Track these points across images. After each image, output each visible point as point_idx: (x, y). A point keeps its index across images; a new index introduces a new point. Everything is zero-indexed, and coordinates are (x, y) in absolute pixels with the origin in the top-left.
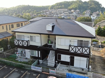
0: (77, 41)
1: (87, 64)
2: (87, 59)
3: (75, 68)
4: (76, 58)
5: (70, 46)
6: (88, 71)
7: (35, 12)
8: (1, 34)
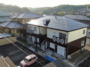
0: (59, 33)
1: (65, 53)
2: (65, 48)
3: (58, 54)
4: (58, 46)
5: (53, 36)
6: (66, 59)
7: (72, 11)
8: (23, 25)
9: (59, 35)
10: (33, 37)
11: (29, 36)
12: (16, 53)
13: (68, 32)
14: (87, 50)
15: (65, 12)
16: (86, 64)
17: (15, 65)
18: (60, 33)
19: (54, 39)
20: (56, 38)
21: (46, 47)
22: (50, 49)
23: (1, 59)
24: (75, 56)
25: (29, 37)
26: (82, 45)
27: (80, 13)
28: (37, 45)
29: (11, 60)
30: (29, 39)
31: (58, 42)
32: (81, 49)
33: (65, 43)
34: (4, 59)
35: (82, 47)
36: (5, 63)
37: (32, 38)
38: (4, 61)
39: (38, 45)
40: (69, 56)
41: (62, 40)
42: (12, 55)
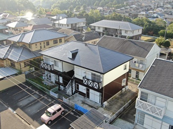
2: (100, 94)
3: (91, 101)
4: (91, 91)
5: (83, 78)
6: (102, 106)
7: (114, 4)
8: (34, 53)
9: (92, 77)
10: (52, 75)
11: (46, 72)
12: (29, 102)
13: (103, 74)
14: (130, 91)
15: (101, 8)
16: (126, 113)
17: (33, 120)
18: (92, 74)
19: (84, 81)
20: (88, 80)
21: (74, 90)
22: (79, 94)
23: (10, 112)
24: (113, 101)
25: (46, 74)
26: (123, 84)
27: (127, 9)
28: (59, 87)
29: (26, 113)
30: (46, 78)
31: (90, 85)
32: (121, 89)
33: (99, 87)
34: (15, 112)
35: (124, 87)
36: (19, 119)
37: (50, 76)
38: (15, 116)
39: (61, 86)
40: (105, 103)
41: (96, 83)
42: (24, 106)
